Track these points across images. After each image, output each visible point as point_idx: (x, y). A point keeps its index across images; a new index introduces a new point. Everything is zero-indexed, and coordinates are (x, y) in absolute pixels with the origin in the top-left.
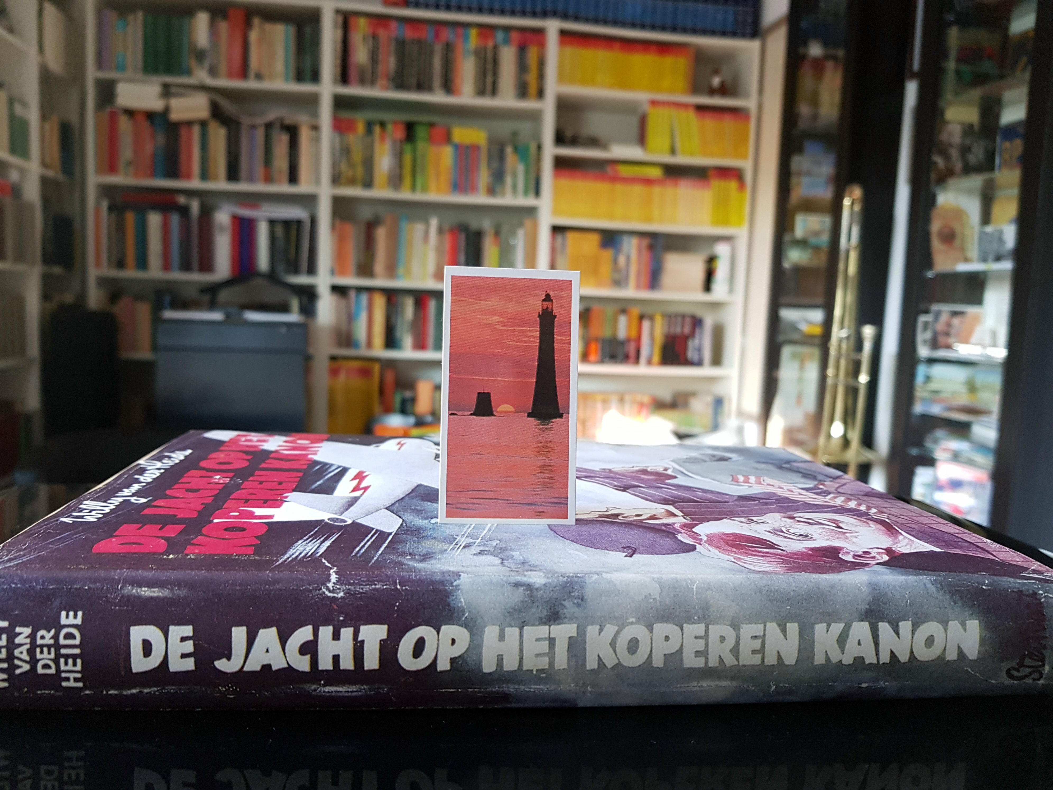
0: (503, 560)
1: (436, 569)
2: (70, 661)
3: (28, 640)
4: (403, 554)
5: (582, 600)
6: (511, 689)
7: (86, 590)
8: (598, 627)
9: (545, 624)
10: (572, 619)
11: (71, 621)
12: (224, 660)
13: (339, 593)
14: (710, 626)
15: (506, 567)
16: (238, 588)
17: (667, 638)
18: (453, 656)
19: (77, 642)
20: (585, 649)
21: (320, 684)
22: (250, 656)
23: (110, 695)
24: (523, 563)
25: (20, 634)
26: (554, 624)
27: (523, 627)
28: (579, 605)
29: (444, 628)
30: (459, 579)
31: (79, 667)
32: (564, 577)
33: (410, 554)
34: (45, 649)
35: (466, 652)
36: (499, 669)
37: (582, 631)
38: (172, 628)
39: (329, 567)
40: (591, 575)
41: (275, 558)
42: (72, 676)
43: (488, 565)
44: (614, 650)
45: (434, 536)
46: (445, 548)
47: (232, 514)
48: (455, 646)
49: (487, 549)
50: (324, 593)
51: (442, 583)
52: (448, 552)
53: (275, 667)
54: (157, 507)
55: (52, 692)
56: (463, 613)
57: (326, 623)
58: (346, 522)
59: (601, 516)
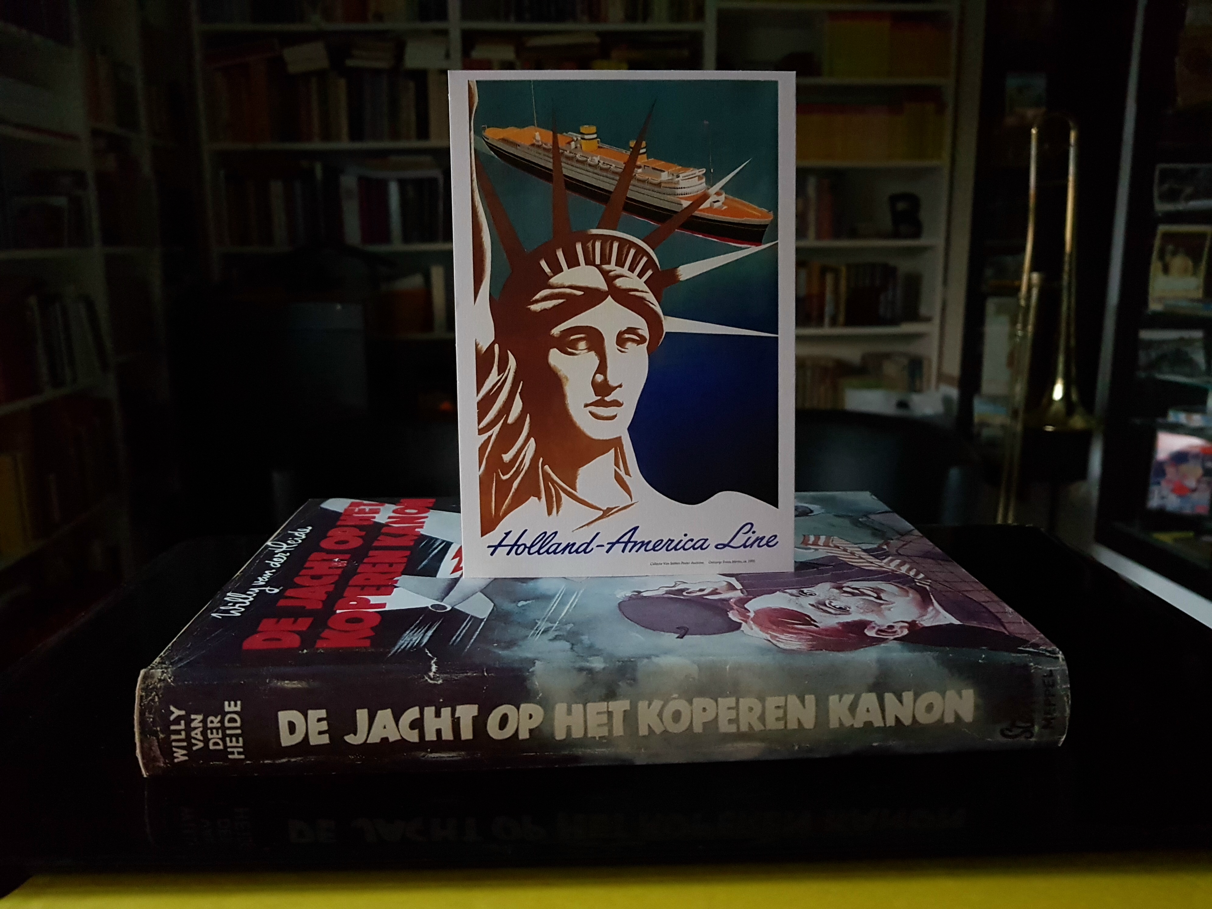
0: (573, 644)
1: (517, 656)
2: (234, 739)
3: (201, 725)
4: (492, 642)
5: (634, 680)
6: (579, 752)
7: (242, 684)
8: (647, 702)
9: (604, 700)
10: (625, 696)
11: (233, 708)
12: (352, 735)
13: (439, 680)
14: (741, 700)
15: (574, 653)
17: (704, 709)
18: (532, 727)
19: (238, 724)
20: (637, 719)
21: (427, 752)
22: (372, 732)
23: (266, 763)
24: (589, 648)
25: (194, 720)
26: (612, 701)
27: (586, 703)
28: (631, 685)
29: (523, 706)
30: (534, 666)
31: (241, 744)
32: (619, 662)
33: (497, 642)
34: (214, 731)
35: (542, 722)
36: (568, 737)
37: (634, 706)
38: (310, 712)
39: (430, 657)
40: (642, 659)
41: (387, 650)
42: (235, 750)
43: (561, 650)
44: (661, 719)
45: (520, 620)
46: (527, 634)
47: (351, 603)
48: (532, 719)
49: (561, 633)
50: (427, 680)
51: (520, 670)
52: (529, 638)
53: (391, 740)
54: (287, 597)
55: (221, 763)
56: (537, 693)
57: (430, 704)
58: (446, 608)
59: (667, 593)
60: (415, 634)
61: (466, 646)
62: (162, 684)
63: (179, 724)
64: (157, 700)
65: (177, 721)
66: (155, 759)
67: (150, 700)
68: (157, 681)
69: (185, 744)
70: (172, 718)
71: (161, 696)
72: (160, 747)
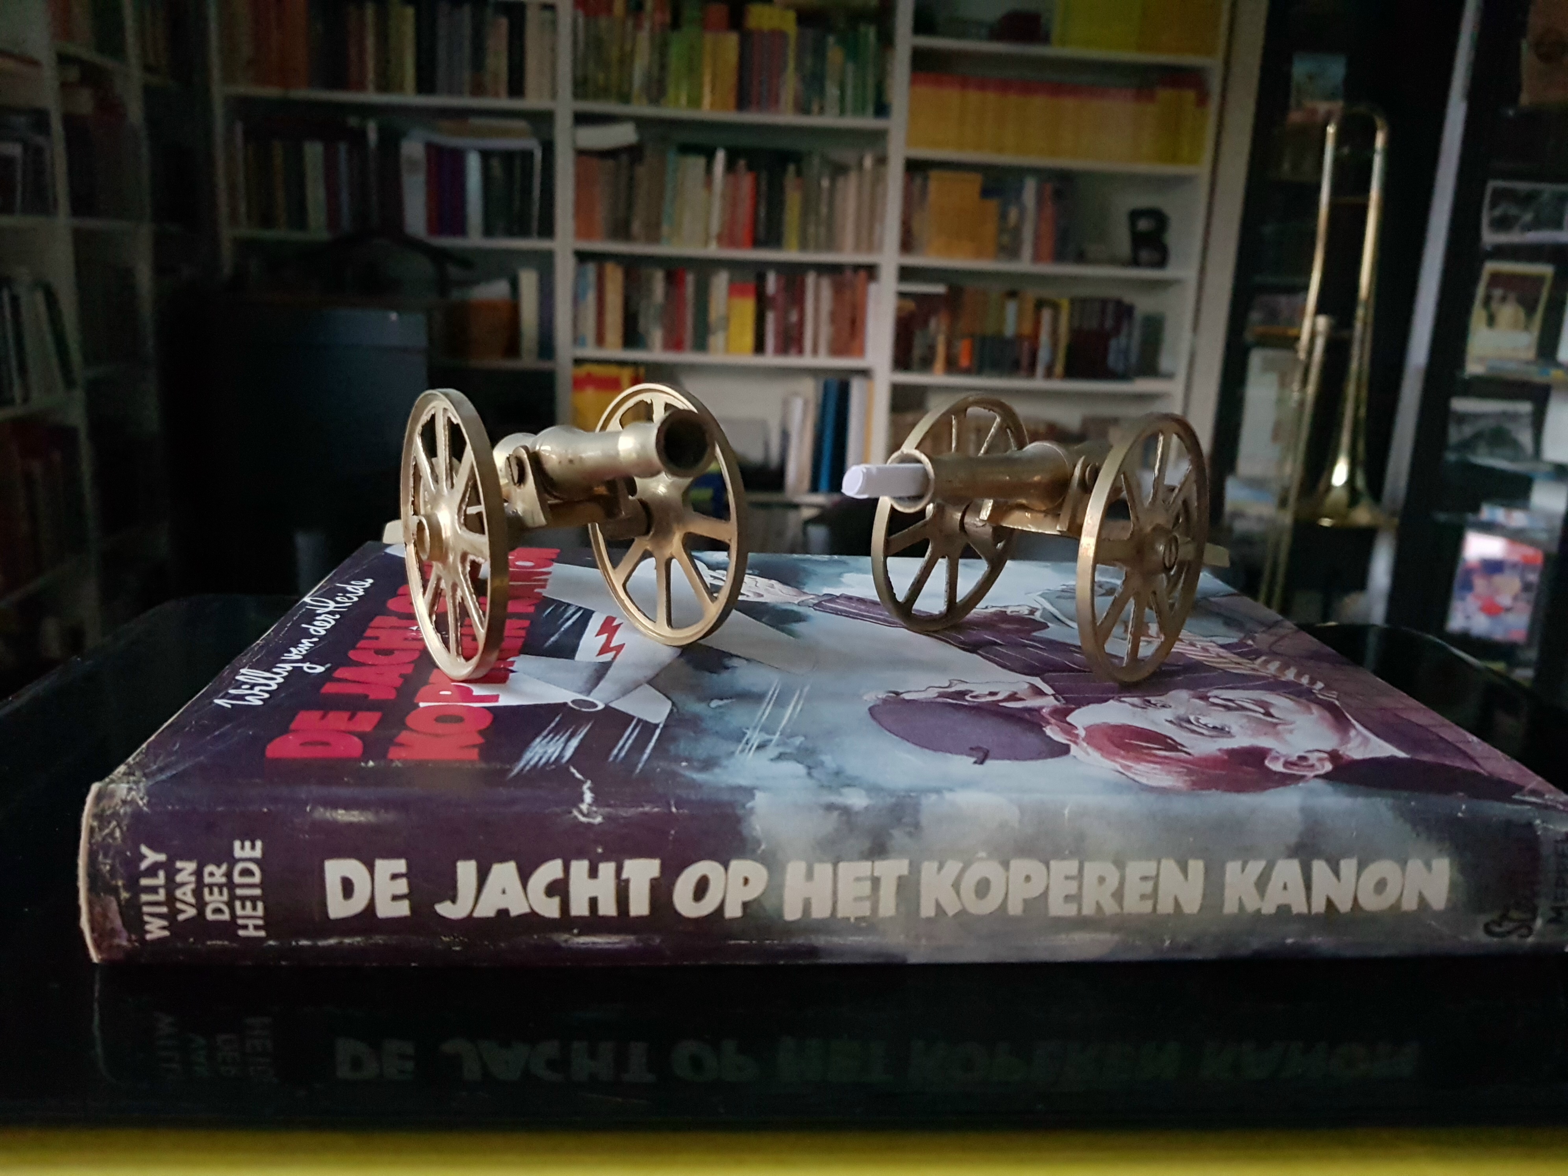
0: (809, 768)
1: (722, 783)
2: (248, 904)
3: (193, 878)
4: (678, 759)
5: (916, 827)
6: (821, 941)
7: (264, 813)
8: (937, 863)
9: (867, 858)
10: (902, 853)
11: (248, 853)
12: (448, 903)
13: (596, 817)
14: (1087, 865)
15: (814, 781)
16: (464, 810)
17: (1028, 878)
18: (745, 900)
19: (257, 879)
20: (919, 891)
21: (572, 934)
22: (482, 898)
23: (302, 946)
24: (837, 773)
25: (181, 870)
26: (879, 860)
27: (837, 862)
28: (910, 835)
29: (735, 864)
30: (753, 799)
31: (260, 911)
32: (892, 797)
33: (687, 760)
34: (216, 890)
35: (763, 894)
36: (805, 916)
37: (915, 869)
38: (378, 862)
39: (579, 780)
40: (928, 794)
41: (508, 766)
42: (250, 923)
43: (791, 777)
44: (958, 892)
45: (718, 728)
46: (732, 748)
47: (442, 693)
48: (748, 887)
49: (788, 750)
50: (576, 817)
51: (731, 804)
52: (736, 756)
53: (514, 913)
54: (339, 680)
55: (226, 943)
56: (758, 843)
57: (580, 856)
58: (595, 706)
59: (941, 695)
60: (551, 743)
61: (636, 765)
62: (129, 809)
63: (155, 876)
64: (118, 834)
65: (152, 871)
66: (113, 933)
67: (107, 835)
68: (120, 803)
69: (164, 910)
70: (144, 865)
71: (125, 828)
72: (121, 914)
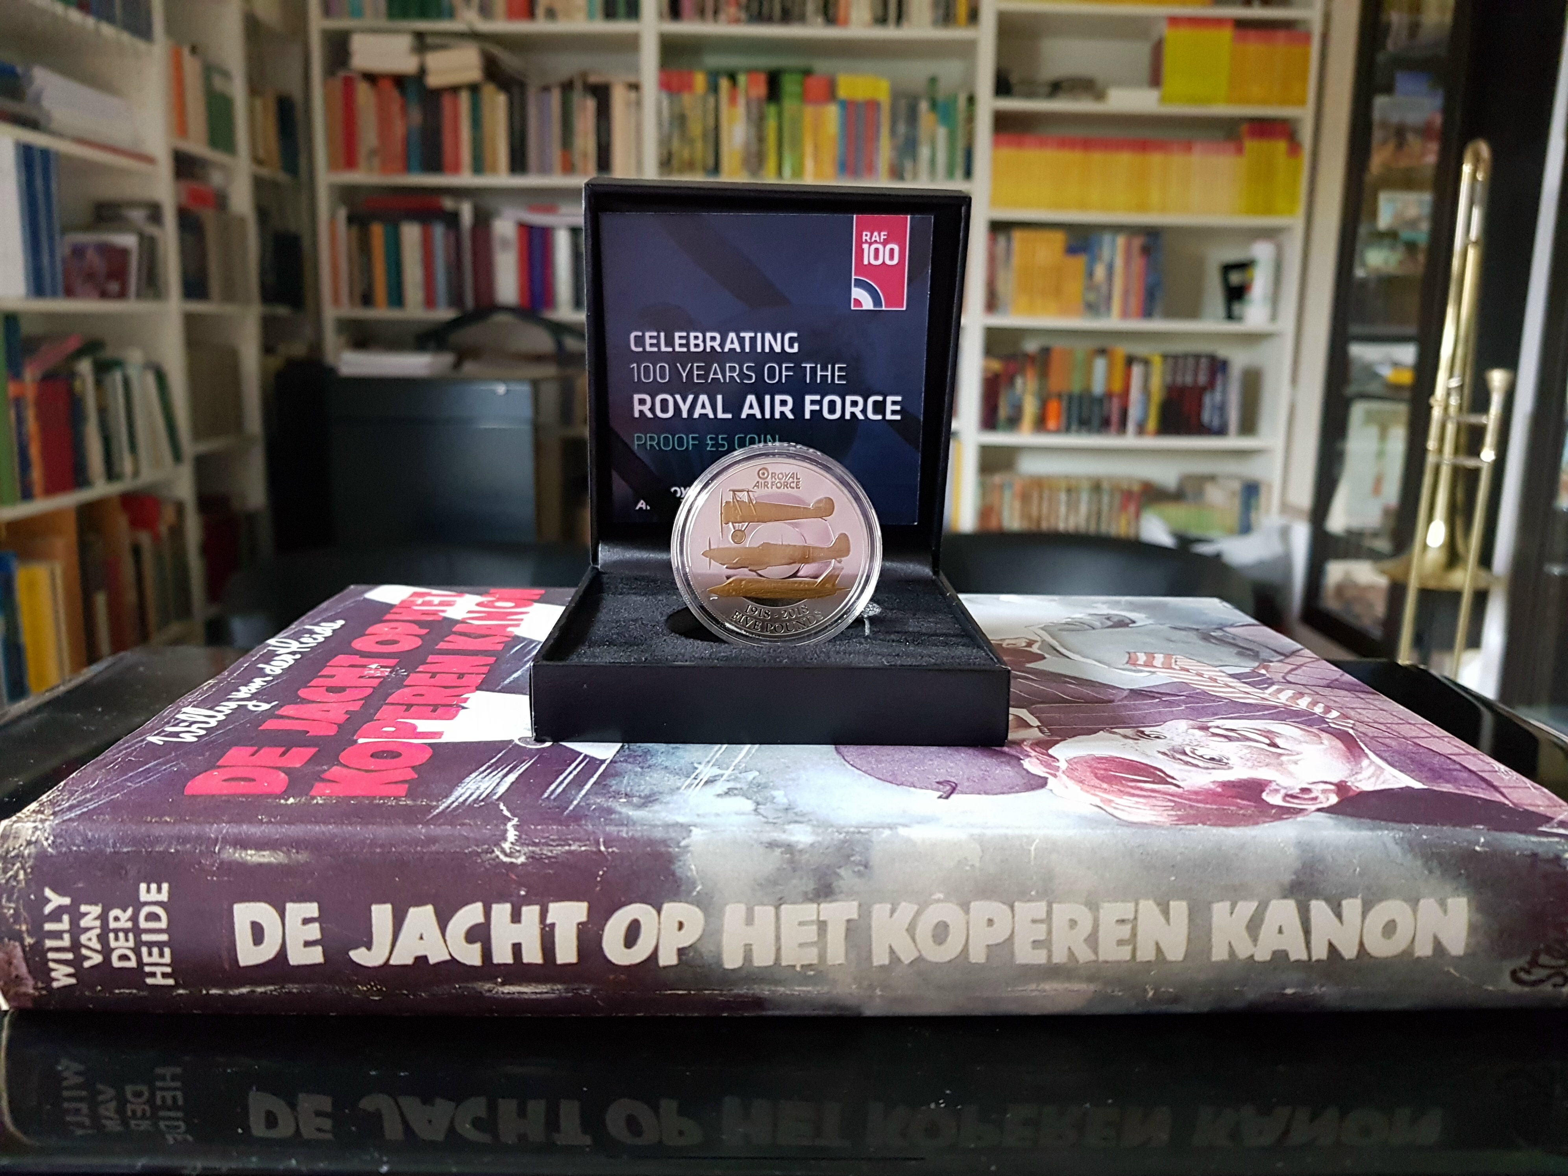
0: (758, 804)
1: (659, 819)
2: (155, 950)
3: (98, 923)
4: (616, 795)
5: (866, 867)
6: (765, 991)
7: (171, 853)
8: (889, 906)
9: (812, 900)
10: (851, 894)
11: (154, 896)
12: (363, 950)
13: (519, 857)
14: (1056, 907)
15: (760, 817)
16: (378, 850)
17: (990, 922)
18: (681, 946)
19: (163, 924)
20: (870, 936)
21: (496, 983)
22: (398, 944)
23: (212, 995)
24: (787, 809)
25: (86, 914)
26: (825, 902)
27: (780, 905)
28: (860, 874)
29: (667, 906)
30: (689, 836)
31: (167, 959)
32: (840, 833)
33: (626, 795)
34: (121, 935)
35: (699, 940)
36: (747, 964)
37: (865, 911)
38: (289, 906)
39: (506, 817)
40: (880, 830)
41: (435, 803)
42: (159, 970)
43: (737, 814)
44: (914, 940)
45: (668, 764)
46: (679, 785)
47: (385, 729)
48: (683, 931)
49: (738, 786)
50: (498, 857)
51: (664, 842)
52: (681, 791)
53: (432, 961)
54: (282, 717)
55: (134, 991)
56: (694, 885)
57: (501, 898)
60: (486, 779)
61: (572, 802)
62: (33, 850)
63: (60, 920)
64: (21, 875)
65: (56, 916)
66: (20, 980)
67: (11, 877)
68: (24, 844)
69: (70, 956)
70: (48, 909)
71: (29, 870)
72: (26, 960)
